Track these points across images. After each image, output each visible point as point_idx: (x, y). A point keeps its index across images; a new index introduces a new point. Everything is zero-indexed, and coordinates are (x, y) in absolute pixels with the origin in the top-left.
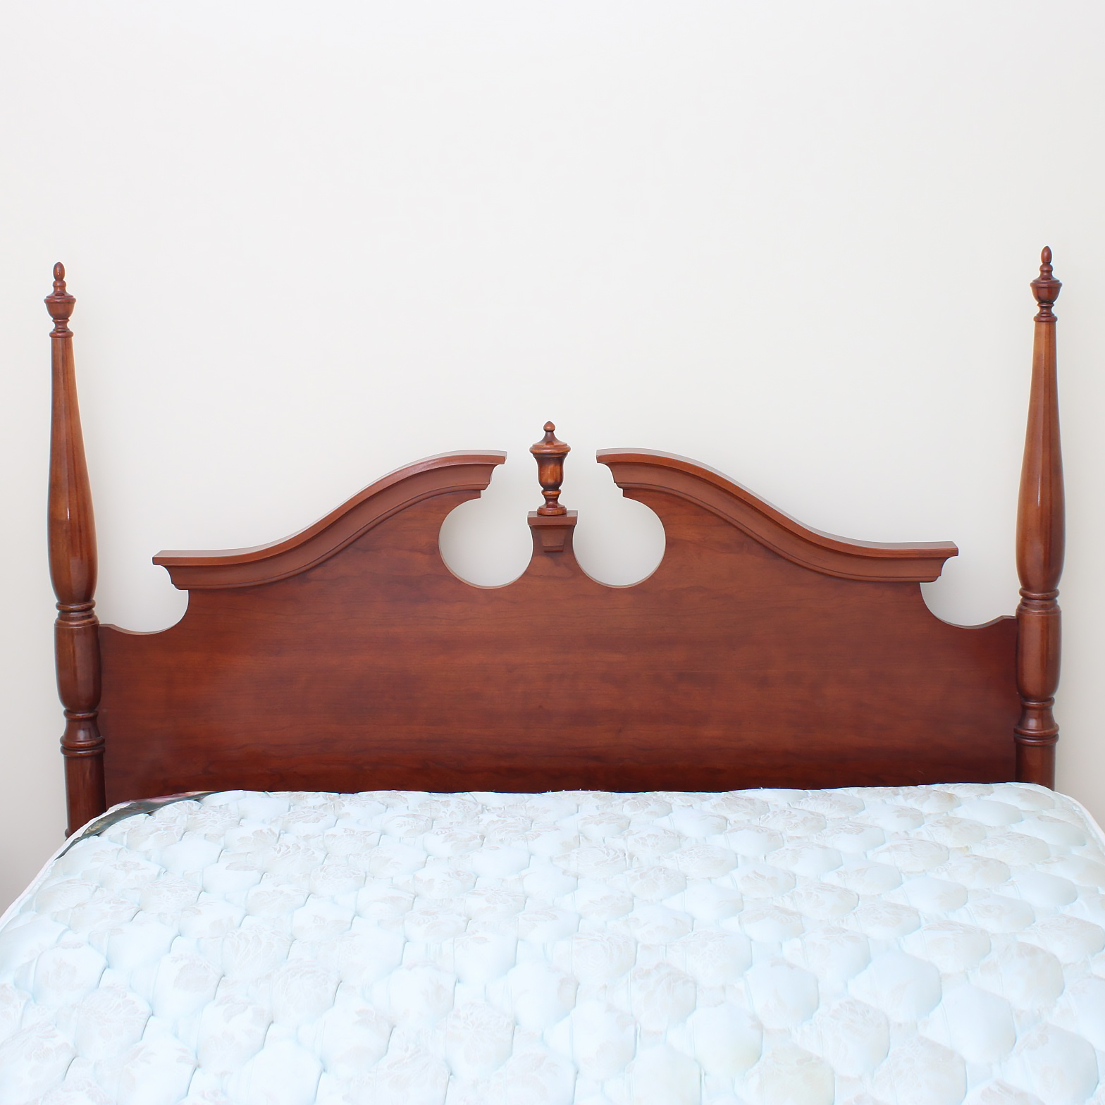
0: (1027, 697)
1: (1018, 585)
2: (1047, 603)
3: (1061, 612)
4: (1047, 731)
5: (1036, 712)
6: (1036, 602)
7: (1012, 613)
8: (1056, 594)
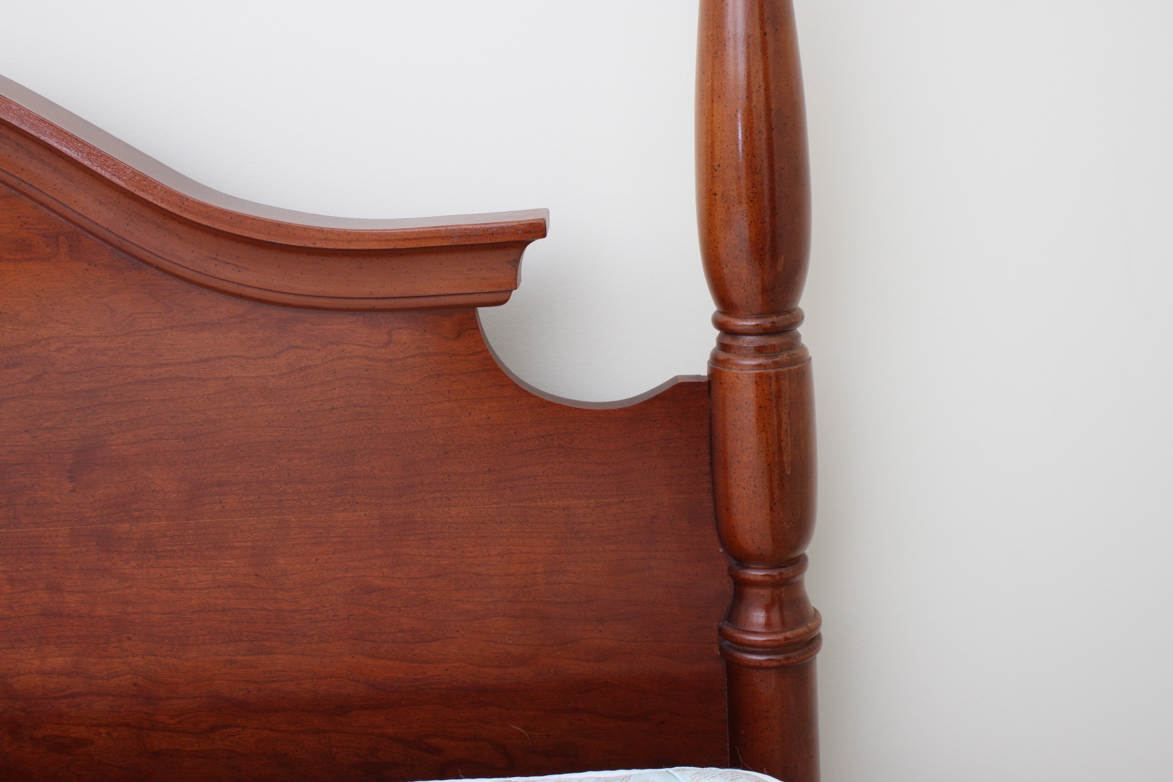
0: (743, 559)
1: (710, 307)
2: (774, 341)
3: (810, 359)
4: (789, 634)
5: (765, 593)
6: (749, 341)
7: (700, 368)
8: (796, 319)
